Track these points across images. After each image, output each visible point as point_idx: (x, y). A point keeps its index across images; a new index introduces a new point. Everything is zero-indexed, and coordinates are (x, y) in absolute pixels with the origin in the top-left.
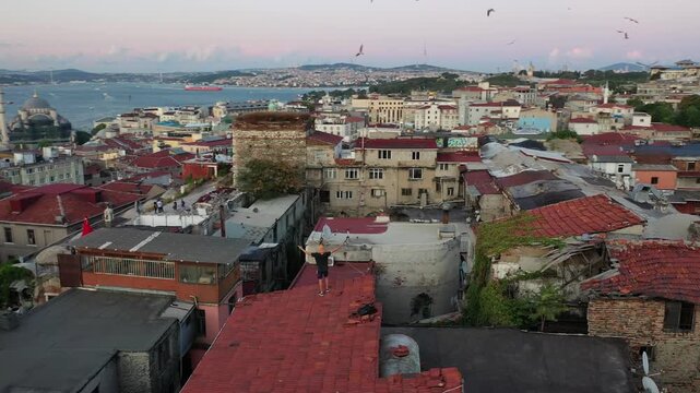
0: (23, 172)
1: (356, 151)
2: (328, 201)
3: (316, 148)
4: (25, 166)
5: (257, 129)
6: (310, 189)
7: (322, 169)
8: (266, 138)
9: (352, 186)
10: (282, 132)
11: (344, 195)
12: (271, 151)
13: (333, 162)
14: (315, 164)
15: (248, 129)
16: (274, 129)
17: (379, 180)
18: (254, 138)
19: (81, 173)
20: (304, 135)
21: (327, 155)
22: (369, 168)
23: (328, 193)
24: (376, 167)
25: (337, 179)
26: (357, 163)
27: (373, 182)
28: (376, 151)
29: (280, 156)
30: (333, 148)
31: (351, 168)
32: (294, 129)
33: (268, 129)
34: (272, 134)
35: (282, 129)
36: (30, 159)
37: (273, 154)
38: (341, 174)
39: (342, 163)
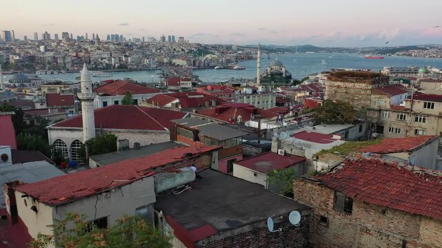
0: (245, 98)
1: (406, 101)
2: (382, 133)
3: (378, 96)
4: (246, 94)
5: (341, 81)
6: (369, 123)
7: (380, 111)
8: (346, 87)
9: (401, 125)
10: (356, 84)
11: (394, 131)
12: (348, 96)
13: (388, 107)
14: (376, 107)
15: (336, 81)
16: (351, 82)
17: (422, 124)
18: (339, 87)
19: (274, 102)
20: (370, 87)
21: (385, 102)
22: (415, 114)
23: (383, 127)
24: (421, 114)
25: (390, 119)
26: (407, 109)
27: (417, 124)
28: (422, 103)
29: (353, 100)
30: (389, 97)
31: (401, 112)
32: (364, 83)
33: (348, 81)
34: (350, 85)
35: (357, 82)
36: (249, 91)
37: (349, 98)
38: (394, 116)
39: (395, 108)
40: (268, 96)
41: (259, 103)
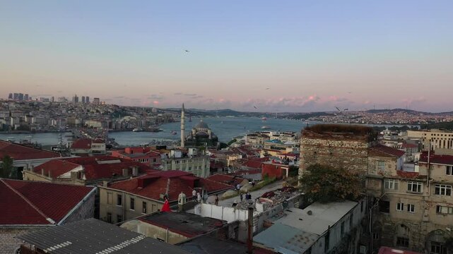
0: (173, 163)
1: (420, 165)
2: (388, 211)
3: (377, 158)
4: (175, 158)
5: (323, 138)
6: (369, 197)
7: (383, 180)
8: (330, 147)
9: (415, 200)
10: (344, 142)
11: (406, 208)
12: (333, 159)
13: (394, 174)
14: (376, 174)
15: (314, 137)
16: (338, 139)
17: (445, 197)
18: (319, 146)
19: (208, 167)
20: (366, 146)
21: (389, 167)
22: (435, 183)
23: (387, 204)
24: (443, 183)
25: (399, 191)
26: (421, 177)
27: (439, 198)
28: (444, 167)
29: (342, 164)
30: (395, 160)
31: (415, 182)
32: (357, 140)
33: (332, 138)
34: (336, 143)
35: (346, 139)
36: (179, 155)
37: (336, 161)
38: (403, 187)
39: (403, 176)
40: (201, 160)
41: (190, 169)
